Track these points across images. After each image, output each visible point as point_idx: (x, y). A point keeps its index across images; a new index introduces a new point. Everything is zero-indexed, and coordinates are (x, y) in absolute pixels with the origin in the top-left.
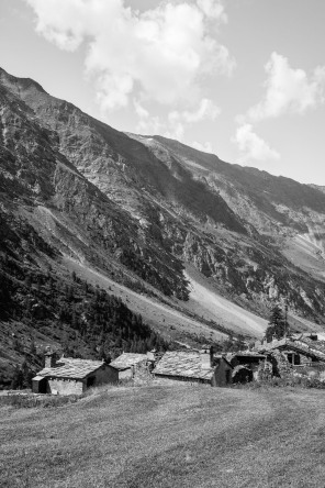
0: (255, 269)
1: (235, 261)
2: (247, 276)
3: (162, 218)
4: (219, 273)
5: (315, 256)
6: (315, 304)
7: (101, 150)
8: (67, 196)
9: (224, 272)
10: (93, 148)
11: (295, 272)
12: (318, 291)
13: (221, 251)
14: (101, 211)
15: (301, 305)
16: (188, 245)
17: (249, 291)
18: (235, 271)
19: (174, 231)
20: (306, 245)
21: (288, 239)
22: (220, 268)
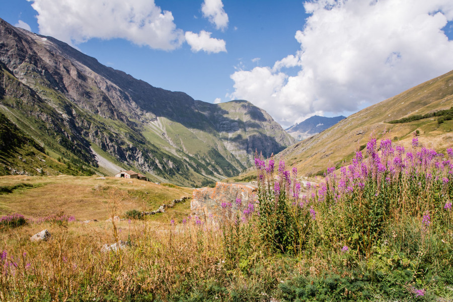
0: (131, 146)
1: (120, 142)
2: (127, 151)
3: (74, 112)
4: (112, 149)
5: (161, 137)
6: (164, 167)
7: (24, 57)
8: (16, 97)
9: (115, 149)
10: (19, 55)
11: (152, 148)
12: (165, 160)
13: (112, 135)
14: (42, 110)
15: (156, 168)
16: (92, 131)
17: (128, 160)
18: (120, 148)
19: (83, 122)
20: (156, 129)
21: (145, 124)
22: (112, 146)
